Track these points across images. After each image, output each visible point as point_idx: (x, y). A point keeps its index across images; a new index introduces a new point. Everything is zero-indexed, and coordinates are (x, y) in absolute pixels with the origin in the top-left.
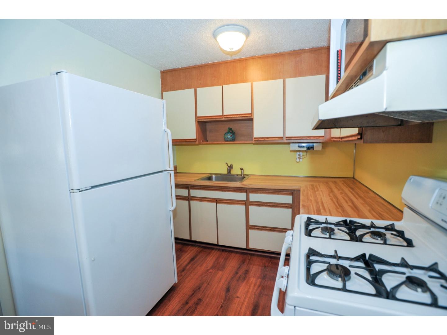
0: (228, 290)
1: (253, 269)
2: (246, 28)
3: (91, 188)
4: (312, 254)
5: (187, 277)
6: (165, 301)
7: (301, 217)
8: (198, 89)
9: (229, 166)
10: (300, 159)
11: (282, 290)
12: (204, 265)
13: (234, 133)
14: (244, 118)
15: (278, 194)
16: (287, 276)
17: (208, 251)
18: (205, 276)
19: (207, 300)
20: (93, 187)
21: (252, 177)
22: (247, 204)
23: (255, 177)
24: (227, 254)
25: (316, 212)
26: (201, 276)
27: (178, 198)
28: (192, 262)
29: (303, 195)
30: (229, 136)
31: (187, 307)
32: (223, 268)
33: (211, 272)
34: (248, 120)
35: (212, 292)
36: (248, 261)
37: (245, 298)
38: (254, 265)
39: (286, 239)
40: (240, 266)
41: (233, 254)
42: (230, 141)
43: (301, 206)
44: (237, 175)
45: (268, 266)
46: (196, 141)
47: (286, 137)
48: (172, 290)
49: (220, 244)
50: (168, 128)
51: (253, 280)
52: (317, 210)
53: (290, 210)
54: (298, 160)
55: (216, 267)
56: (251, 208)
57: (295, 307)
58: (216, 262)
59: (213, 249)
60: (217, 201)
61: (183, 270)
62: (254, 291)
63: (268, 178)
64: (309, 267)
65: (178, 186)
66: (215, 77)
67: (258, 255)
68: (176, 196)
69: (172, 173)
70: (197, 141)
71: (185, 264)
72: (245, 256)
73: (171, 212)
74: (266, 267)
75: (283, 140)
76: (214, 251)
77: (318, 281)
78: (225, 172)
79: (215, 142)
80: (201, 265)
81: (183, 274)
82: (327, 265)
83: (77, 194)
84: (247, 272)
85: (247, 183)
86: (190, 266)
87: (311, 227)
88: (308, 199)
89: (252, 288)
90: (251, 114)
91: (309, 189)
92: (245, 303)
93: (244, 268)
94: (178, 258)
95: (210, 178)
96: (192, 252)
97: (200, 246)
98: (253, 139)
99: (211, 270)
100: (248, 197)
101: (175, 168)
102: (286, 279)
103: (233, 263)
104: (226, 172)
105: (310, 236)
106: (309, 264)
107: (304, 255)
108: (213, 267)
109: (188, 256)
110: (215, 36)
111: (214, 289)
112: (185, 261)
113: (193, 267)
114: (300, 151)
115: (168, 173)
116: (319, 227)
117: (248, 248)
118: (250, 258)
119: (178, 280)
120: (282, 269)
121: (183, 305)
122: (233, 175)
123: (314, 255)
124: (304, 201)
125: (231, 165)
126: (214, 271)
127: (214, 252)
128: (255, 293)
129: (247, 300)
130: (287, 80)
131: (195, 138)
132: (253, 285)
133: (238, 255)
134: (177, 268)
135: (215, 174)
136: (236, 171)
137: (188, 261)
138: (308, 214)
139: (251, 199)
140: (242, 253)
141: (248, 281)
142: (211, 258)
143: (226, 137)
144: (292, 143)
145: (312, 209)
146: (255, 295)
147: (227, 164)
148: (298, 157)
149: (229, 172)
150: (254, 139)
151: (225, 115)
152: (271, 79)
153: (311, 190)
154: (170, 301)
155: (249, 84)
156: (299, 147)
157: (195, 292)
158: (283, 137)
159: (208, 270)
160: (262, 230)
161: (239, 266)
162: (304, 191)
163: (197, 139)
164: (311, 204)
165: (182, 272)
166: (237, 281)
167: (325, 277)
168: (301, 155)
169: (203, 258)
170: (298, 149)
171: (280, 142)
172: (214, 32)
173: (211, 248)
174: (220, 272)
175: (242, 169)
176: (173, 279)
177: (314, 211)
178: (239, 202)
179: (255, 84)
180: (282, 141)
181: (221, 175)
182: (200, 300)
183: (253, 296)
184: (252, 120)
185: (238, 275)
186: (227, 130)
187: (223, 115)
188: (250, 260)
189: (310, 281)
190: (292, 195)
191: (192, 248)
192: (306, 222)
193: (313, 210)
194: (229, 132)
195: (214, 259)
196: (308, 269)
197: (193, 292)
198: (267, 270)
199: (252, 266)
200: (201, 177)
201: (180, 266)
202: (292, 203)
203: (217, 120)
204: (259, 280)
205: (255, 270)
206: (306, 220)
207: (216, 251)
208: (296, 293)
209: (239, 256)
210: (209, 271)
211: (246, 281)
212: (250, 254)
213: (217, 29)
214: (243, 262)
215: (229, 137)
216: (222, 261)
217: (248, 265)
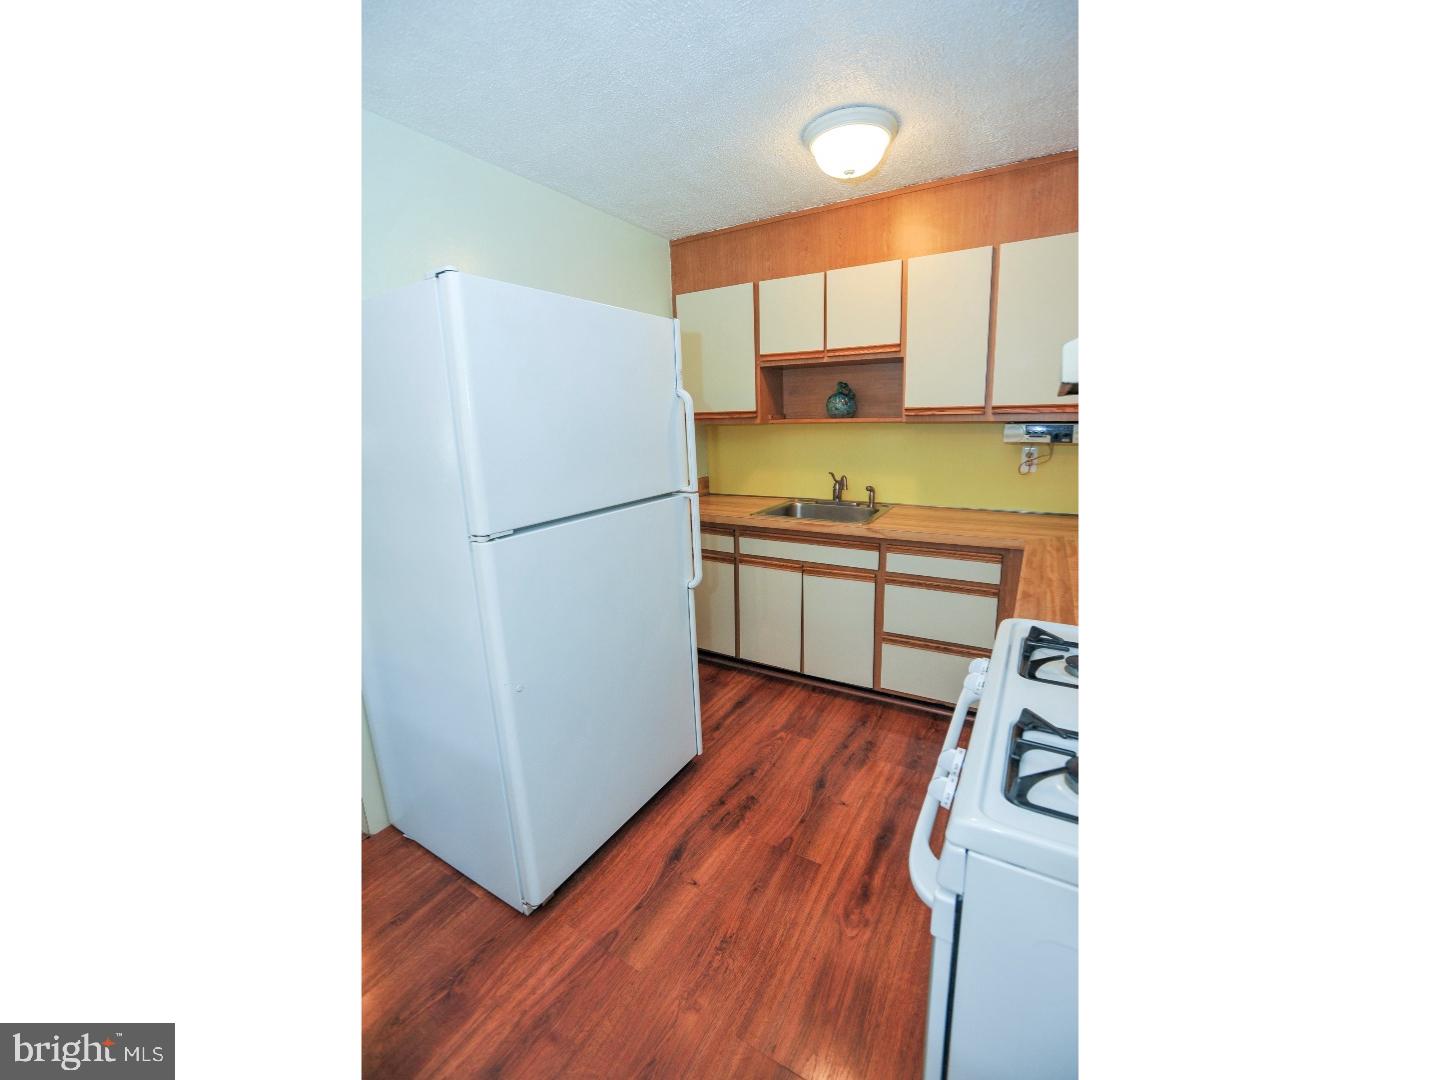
0: (820, 784)
1: (887, 741)
2: (891, 112)
3: (512, 532)
4: (1031, 726)
5: (725, 744)
6: (674, 793)
7: (1014, 626)
8: (762, 284)
9: (837, 482)
10: (1030, 464)
11: (943, 805)
12: (767, 721)
13: (854, 395)
14: (879, 357)
15: (963, 557)
16: (958, 772)
17: (779, 687)
18: (768, 745)
19: (770, 801)
20: (517, 531)
21: (895, 510)
22: (880, 578)
23: (905, 511)
24: (824, 699)
25: (1058, 613)
26: (757, 744)
27: (709, 555)
28: (739, 711)
29: (1030, 562)
30: (839, 404)
31: (722, 811)
32: (811, 731)
33: (781, 738)
34: (891, 362)
35: (782, 784)
36: (875, 718)
37: (861, 808)
38: (889, 731)
39: (968, 681)
40: (855, 729)
41: (838, 701)
42: (843, 417)
43: (1019, 596)
44: (859, 504)
45: (925, 738)
46: (756, 417)
47: (994, 408)
48: (690, 769)
49: (807, 672)
50: (685, 388)
51: (885, 767)
52: (1062, 609)
53: (994, 601)
54: (1025, 469)
55: (795, 726)
56: (889, 589)
57: (967, 851)
58: (796, 716)
59: (791, 683)
60: (805, 568)
61: (717, 728)
62: (886, 793)
63: (939, 514)
64: (1017, 757)
65: (708, 527)
66: (806, 249)
67: (902, 709)
68: (703, 551)
69: (695, 498)
70: (759, 418)
71: (721, 713)
72: (870, 707)
73: (691, 593)
74: (920, 739)
75: (984, 414)
76: (791, 688)
77: (1033, 796)
78: (826, 494)
79: (804, 417)
80: (760, 720)
81: (716, 735)
82: (1069, 758)
83: (484, 547)
84: (871, 746)
85: (883, 527)
86: (734, 720)
87: (1038, 655)
88: (1042, 577)
89: (880, 785)
90: (899, 345)
91: (1049, 548)
92: (861, 821)
93: (865, 734)
94: (705, 697)
95: (788, 511)
96: (740, 686)
97: (759, 674)
98: (901, 412)
99: (783, 734)
100: (882, 562)
101: (704, 483)
102: (953, 780)
103: (837, 721)
104: (829, 496)
105: (1032, 676)
106: (1018, 749)
107: (1008, 727)
108: (788, 727)
109: (730, 695)
110: (805, 139)
111: (786, 779)
112: (722, 707)
113: (741, 722)
114: (1032, 444)
115: (686, 498)
116: (1061, 657)
117: (876, 689)
118: (882, 714)
119: (704, 748)
120: (950, 755)
121: (712, 806)
122: (849, 504)
123: (1035, 728)
124: (1029, 582)
125: (842, 479)
126: (790, 736)
127: (794, 690)
128: (887, 799)
129: (865, 814)
130: (1005, 249)
131: (754, 409)
132: (882, 779)
133: (851, 703)
134: (703, 723)
135: (801, 500)
136: (856, 494)
137: (729, 706)
138: (1037, 617)
139: (890, 568)
140: (861, 700)
141: (871, 769)
142: (786, 704)
143: (831, 405)
144: (1009, 423)
145: (1049, 605)
146: (886, 803)
147: (833, 475)
148: (1027, 459)
149: (837, 496)
150: (905, 413)
151: (829, 351)
152: (957, 248)
153: (1054, 552)
154: (683, 793)
155: (896, 265)
156: (1028, 433)
157: (741, 780)
158: (983, 408)
159: (775, 733)
160: (914, 645)
161: (852, 730)
162: (1033, 553)
163: (759, 414)
164: (1048, 590)
165: (712, 730)
166: (845, 765)
167: (1059, 787)
168: (1036, 455)
169: (764, 704)
170: (1026, 439)
171: (975, 419)
172: (804, 130)
173: (787, 680)
174: (805, 741)
175: (871, 489)
176: (692, 745)
177: (1054, 612)
178: (858, 574)
179: (913, 263)
180: (982, 419)
181: (817, 501)
182: (752, 799)
183: (882, 807)
184: (901, 360)
185: (847, 753)
186: (836, 388)
187: (826, 351)
188: (880, 717)
189: (1014, 791)
190: (1002, 562)
191: (738, 677)
192: (1027, 639)
193: (1053, 607)
194: (841, 393)
195: (792, 708)
196: (1014, 764)
197: (737, 781)
198: (924, 746)
199: (885, 731)
200: (764, 508)
201: (710, 717)
202: (998, 583)
203: (810, 362)
204: (900, 769)
205: (893, 742)
206: (1026, 634)
207: (797, 690)
208: (974, 819)
209: (854, 707)
210: (778, 736)
211: (865, 768)
212: (880, 702)
213: (811, 123)
214: (864, 721)
215: (839, 406)
216: (812, 712)
217: (874, 728)
